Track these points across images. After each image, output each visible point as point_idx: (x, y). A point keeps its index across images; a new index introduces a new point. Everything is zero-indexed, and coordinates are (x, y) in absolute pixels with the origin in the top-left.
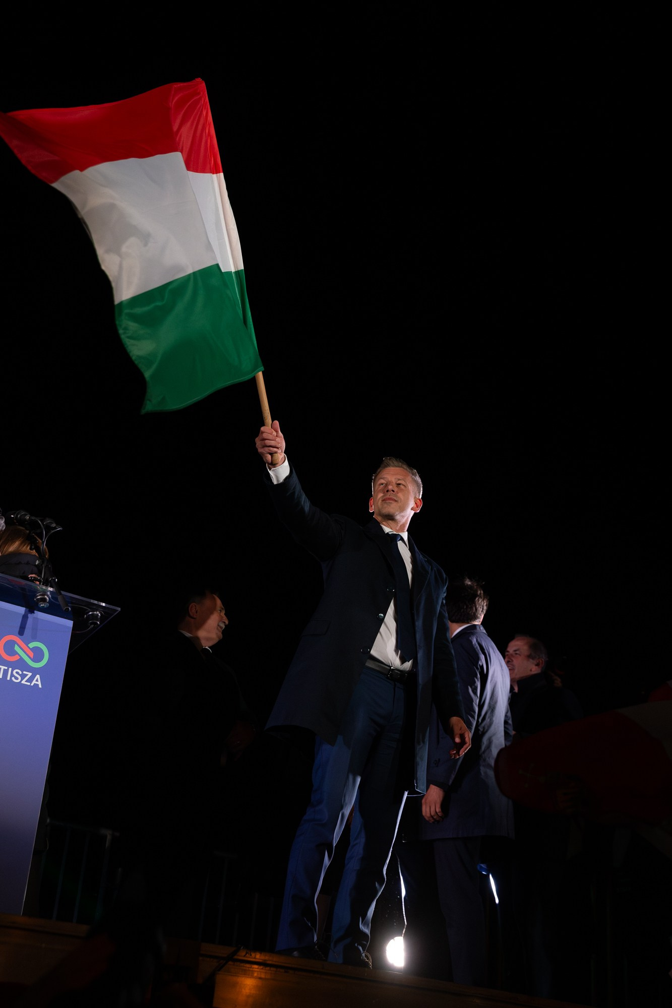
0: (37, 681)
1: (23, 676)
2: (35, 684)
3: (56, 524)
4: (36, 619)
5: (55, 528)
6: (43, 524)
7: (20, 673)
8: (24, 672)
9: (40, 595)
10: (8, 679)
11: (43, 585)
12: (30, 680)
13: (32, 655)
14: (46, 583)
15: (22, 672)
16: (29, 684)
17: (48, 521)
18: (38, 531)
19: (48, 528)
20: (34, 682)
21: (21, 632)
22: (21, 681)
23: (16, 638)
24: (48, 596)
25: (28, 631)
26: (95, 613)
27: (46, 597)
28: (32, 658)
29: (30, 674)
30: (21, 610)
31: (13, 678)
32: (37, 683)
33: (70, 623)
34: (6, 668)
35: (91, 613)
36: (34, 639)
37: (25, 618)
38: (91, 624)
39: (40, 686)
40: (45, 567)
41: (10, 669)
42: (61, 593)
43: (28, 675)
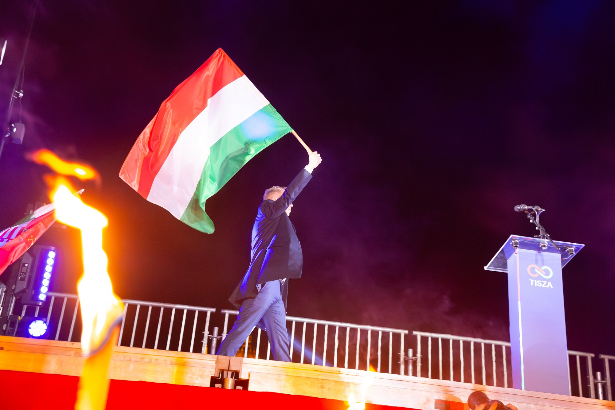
1: (543, 283)
3: (541, 208)
4: (542, 255)
5: (541, 210)
9: (542, 244)
12: (546, 285)
13: (544, 273)
14: (544, 237)
17: (536, 207)
18: (533, 213)
19: (537, 211)
21: (536, 262)
22: (542, 285)
23: (535, 266)
25: (540, 262)
26: (571, 248)
27: (545, 244)
28: (545, 274)
29: (545, 282)
30: (535, 252)
32: (550, 286)
33: (559, 255)
35: (569, 249)
36: (543, 264)
37: (537, 256)
38: (570, 254)
40: (541, 230)
41: (536, 281)
42: (553, 241)
43: (544, 283)
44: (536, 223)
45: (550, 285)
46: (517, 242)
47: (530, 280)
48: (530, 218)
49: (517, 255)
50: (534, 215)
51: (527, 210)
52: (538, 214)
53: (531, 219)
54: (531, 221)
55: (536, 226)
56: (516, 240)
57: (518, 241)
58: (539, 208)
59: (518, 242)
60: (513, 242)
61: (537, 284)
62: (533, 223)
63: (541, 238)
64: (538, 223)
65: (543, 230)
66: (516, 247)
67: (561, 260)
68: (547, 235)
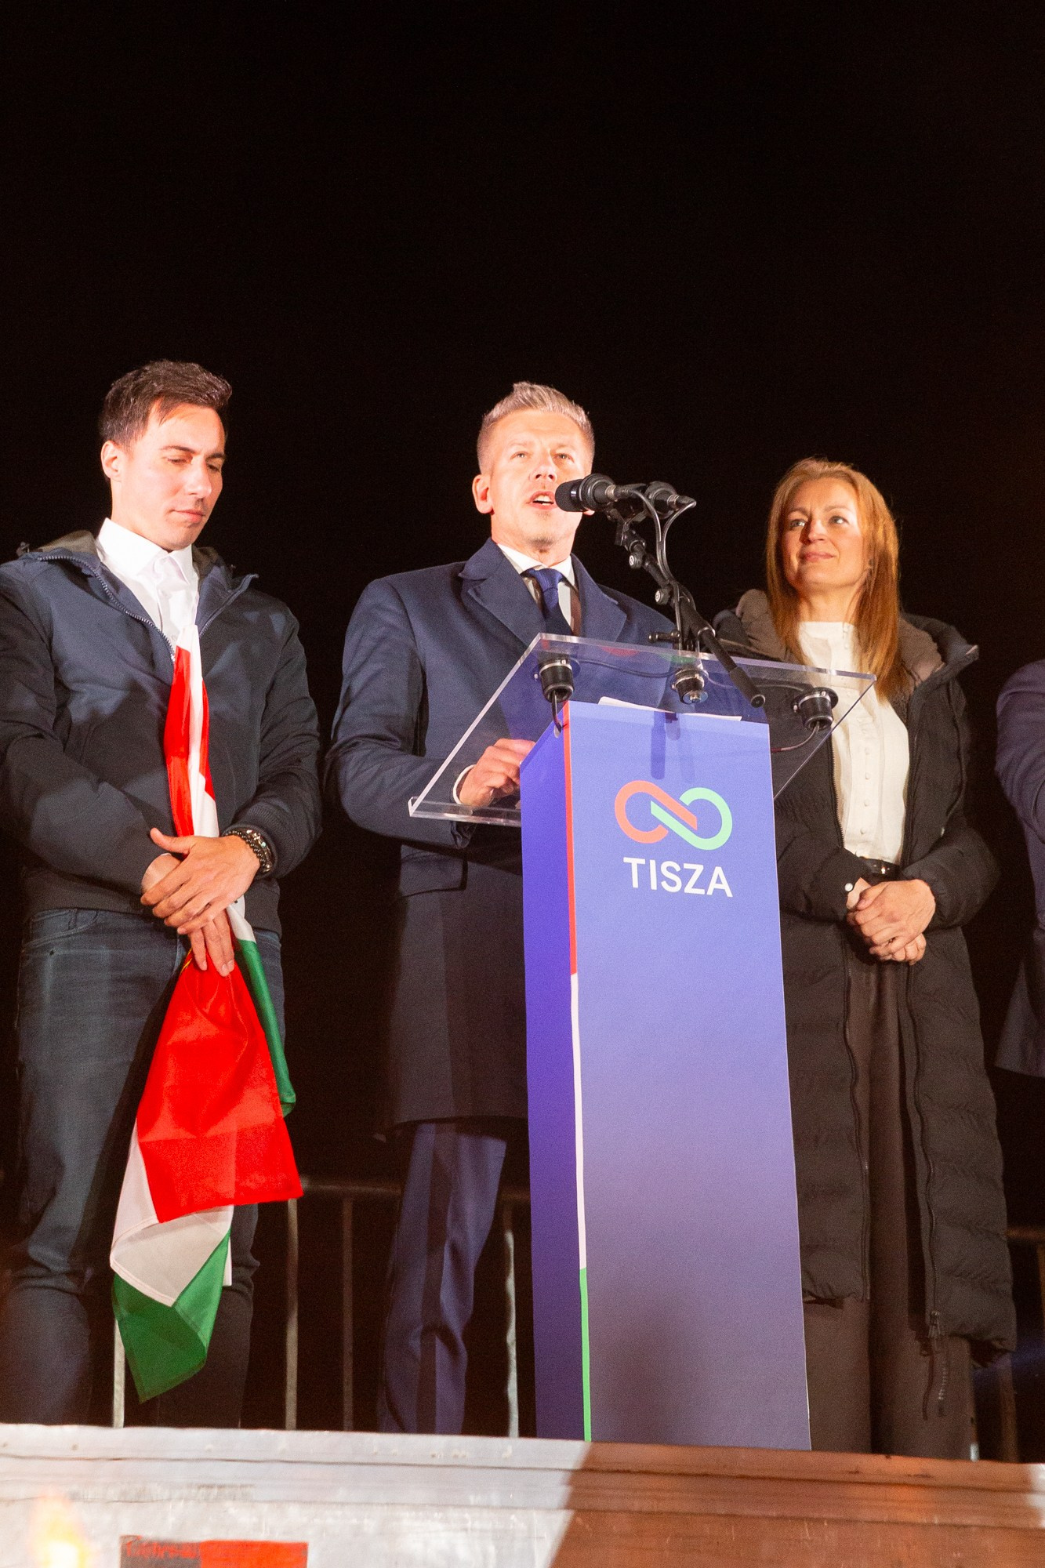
0: (719, 881)
1: (685, 876)
2: (715, 890)
3: (679, 492)
4: (685, 731)
5: (679, 505)
6: (647, 497)
7: (678, 868)
8: (687, 866)
9: (683, 675)
10: (654, 886)
11: (684, 648)
12: (703, 882)
13: (694, 823)
14: (690, 642)
15: (681, 866)
16: (701, 892)
17: (656, 490)
18: (640, 518)
19: (661, 505)
20: (713, 885)
22: (684, 886)
23: (647, 786)
24: (700, 672)
25: (671, 767)
26: (817, 695)
27: (697, 676)
28: (696, 828)
29: (699, 869)
31: (664, 884)
32: (719, 886)
33: (761, 732)
34: (642, 861)
35: (807, 698)
36: (691, 782)
37: (659, 732)
38: (814, 723)
39: (729, 894)
40: (680, 604)
41: (653, 863)
42: (732, 661)
44: (652, 571)
46: (565, 668)
47: (626, 860)
48: (627, 542)
49: (568, 733)
50: (646, 531)
51: (616, 505)
52: (663, 523)
53: (633, 551)
54: (632, 560)
55: (657, 587)
56: (559, 657)
57: (573, 664)
58: (672, 491)
59: (569, 667)
60: (546, 667)
61: (660, 877)
62: (640, 572)
63: (680, 645)
64: (664, 568)
65: (689, 606)
66: (563, 693)
67: (771, 752)
68: (706, 629)
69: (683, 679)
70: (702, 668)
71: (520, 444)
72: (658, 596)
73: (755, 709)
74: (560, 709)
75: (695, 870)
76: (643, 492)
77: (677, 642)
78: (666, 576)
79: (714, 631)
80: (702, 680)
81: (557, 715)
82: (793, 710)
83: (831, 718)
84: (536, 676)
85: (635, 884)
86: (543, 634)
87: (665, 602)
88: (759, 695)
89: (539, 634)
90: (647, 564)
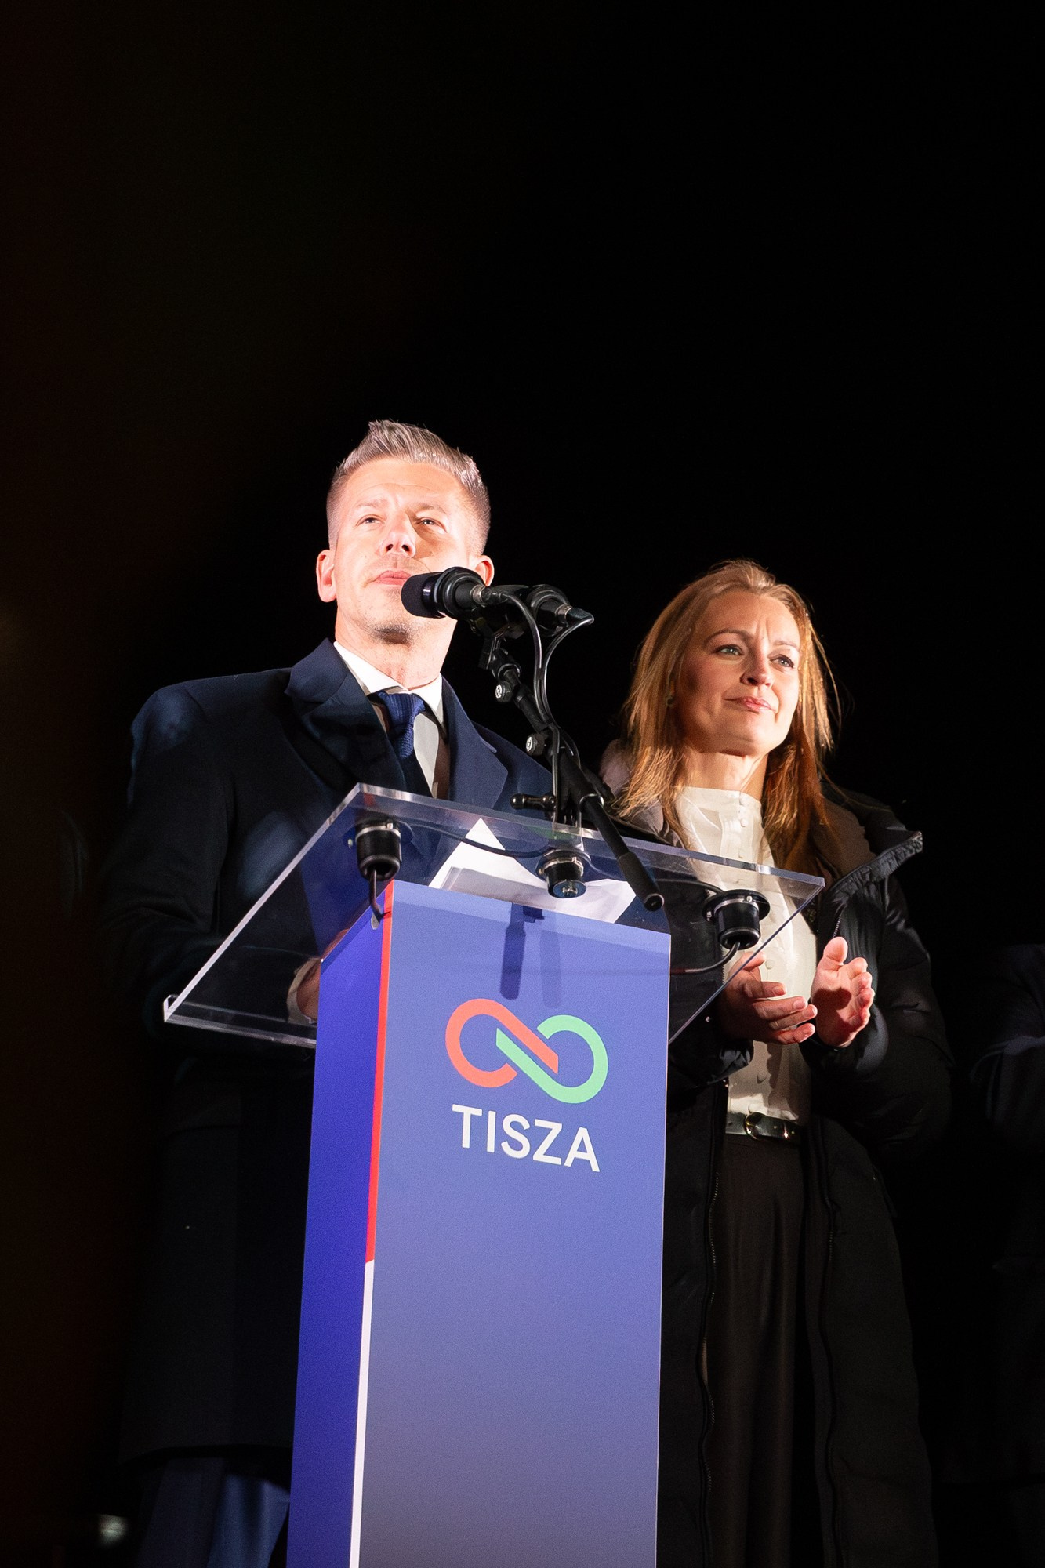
0: (582, 1148)
1: (536, 1136)
2: (576, 1160)
3: (571, 602)
4: (551, 939)
5: (572, 620)
6: (528, 606)
7: (526, 1125)
8: (538, 1123)
9: (556, 856)
10: (491, 1148)
11: (560, 820)
12: (560, 1147)
13: (553, 1061)
14: (568, 812)
15: (531, 1123)
16: (557, 1161)
17: (541, 596)
18: (517, 634)
19: (546, 619)
20: (574, 1153)
21: (510, 988)
22: (534, 1149)
23: (494, 1008)
25: (528, 982)
26: (741, 901)
27: (575, 860)
28: (555, 1072)
29: (556, 1128)
31: (505, 1146)
32: (581, 1155)
33: (659, 943)
34: (478, 1112)
36: (554, 1006)
37: (515, 934)
38: (734, 940)
39: (595, 1168)
40: (559, 756)
41: (492, 1115)
42: (623, 844)
43: (549, 1130)
44: (527, 709)
45: (583, 1150)
46: (391, 834)
47: (456, 1108)
48: (495, 665)
49: (389, 922)
50: (521, 652)
51: (481, 612)
52: (546, 644)
53: (501, 679)
54: (500, 691)
55: (530, 731)
56: (385, 819)
57: (403, 829)
58: (564, 600)
59: (397, 833)
60: (366, 830)
61: (501, 1136)
62: (509, 705)
63: (554, 816)
64: (544, 710)
65: (571, 761)
66: (386, 871)
67: (671, 974)
68: (592, 795)
69: (556, 863)
70: (582, 849)
71: (369, 505)
72: (530, 744)
73: (651, 913)
74: (381, 888)
75: (550, 1130)
76: (523, 600)
77: (552, 810)
78: (544, 720)
79: (602, 799)
80: (581, 866)
81: (376, 900)
82: (706, 918)
83: (757, 934)
84: (350, 842)
85: (466, 1144)
86: (365, 786)
87: (540, 752)
88: (656, 895)
89: (358, 785)
90: (519, 699)
